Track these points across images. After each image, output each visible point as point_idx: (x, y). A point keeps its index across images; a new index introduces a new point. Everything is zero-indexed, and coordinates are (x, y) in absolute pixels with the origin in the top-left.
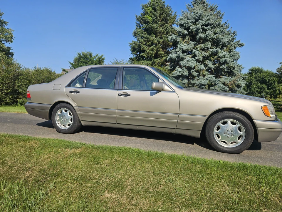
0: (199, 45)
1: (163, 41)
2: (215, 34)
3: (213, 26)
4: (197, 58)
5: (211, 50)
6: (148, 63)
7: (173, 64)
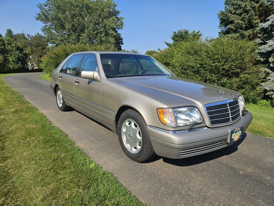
6: (235, 37)
7: (266, 35)
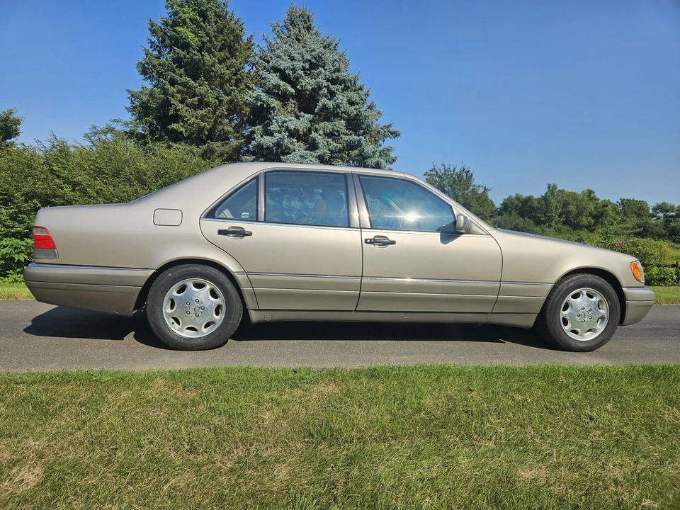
0: (322, 124)
1: (231, 102)
2: (352, 103)
3: (345, 85)
4: (319, 152)
5: (346, 138)
